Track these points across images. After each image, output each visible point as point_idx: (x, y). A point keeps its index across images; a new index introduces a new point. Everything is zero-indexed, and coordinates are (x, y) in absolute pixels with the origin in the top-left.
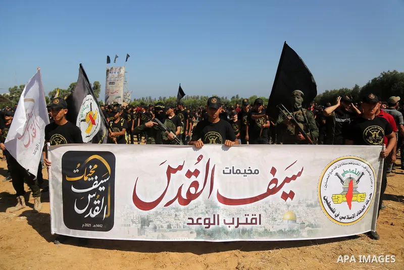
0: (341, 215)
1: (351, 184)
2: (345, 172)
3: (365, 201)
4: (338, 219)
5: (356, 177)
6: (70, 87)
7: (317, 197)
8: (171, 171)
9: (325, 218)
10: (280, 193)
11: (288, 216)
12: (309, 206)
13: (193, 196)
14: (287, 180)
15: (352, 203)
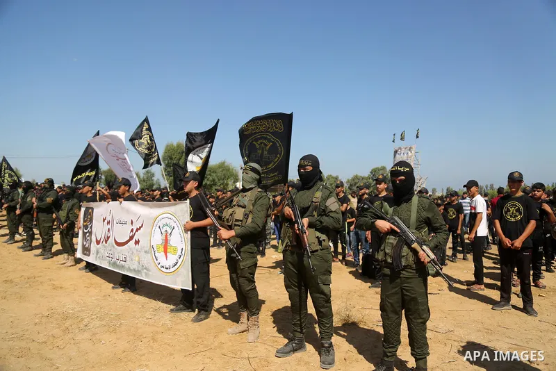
0: (161, 264)
1: (166, 236)
2: (164, 225)
3: (178, 254)
4: (159, 266)
5: (169, 231)
7: (149, 245)
8: (104, 220)
9: (153, 264)
10: (134, 240)
11: (137, 258)
12: (146, 252)
13: (108, 238)
14: (137, 230)
15: (168, 254)
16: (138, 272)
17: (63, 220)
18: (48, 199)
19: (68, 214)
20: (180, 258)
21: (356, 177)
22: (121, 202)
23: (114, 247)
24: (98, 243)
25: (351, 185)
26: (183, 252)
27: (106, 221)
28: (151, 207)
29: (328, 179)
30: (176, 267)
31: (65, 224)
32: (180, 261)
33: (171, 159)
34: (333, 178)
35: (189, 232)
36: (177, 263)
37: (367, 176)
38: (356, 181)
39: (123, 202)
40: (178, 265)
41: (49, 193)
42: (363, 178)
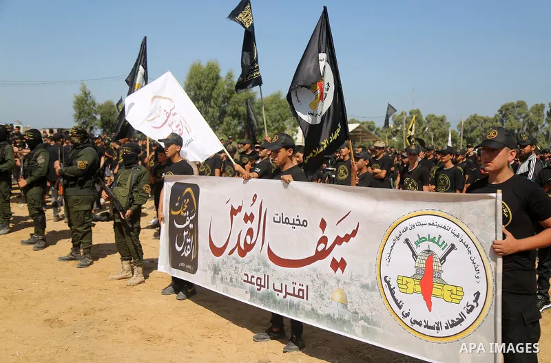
0: (413, 316)
1: (429, 262)
2: (421, 240)
3: (463, 303)
4: (407, 320)
6: (501, 111)
7: (375, 275)
8: (234, 212)
9: (387, 314)
10: (329, 259)
11: (337, 297)
12: (364, 287)
13: (249, 247)
14: (339, 241)
15: (433, 299)
16: (342, 322)
17: (123, 202)
18: (79, 162)
19: (131, 193)
20: (470, 311)
21: (475, 118)
22: (287, 183)
23: (266, 265)
24: (218, 252)
25: (465, 131)
26: (481, 300)
27: (241, 216)
28: (378, 198)
29: (429, 121)
30: (458, 329)
31: (129, 212)
32: (470, 318)
33: (200, 88)
34: (436, 119)
35: (500, 260)
36: (462, 320)
37: (492, 116)
38: (474, 124)
39: (293, 183)
40: (465, 324)
41: (82, 152)
42: (485, 120)
